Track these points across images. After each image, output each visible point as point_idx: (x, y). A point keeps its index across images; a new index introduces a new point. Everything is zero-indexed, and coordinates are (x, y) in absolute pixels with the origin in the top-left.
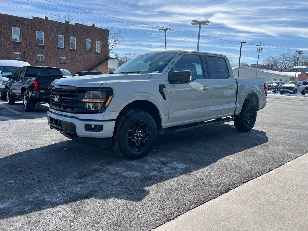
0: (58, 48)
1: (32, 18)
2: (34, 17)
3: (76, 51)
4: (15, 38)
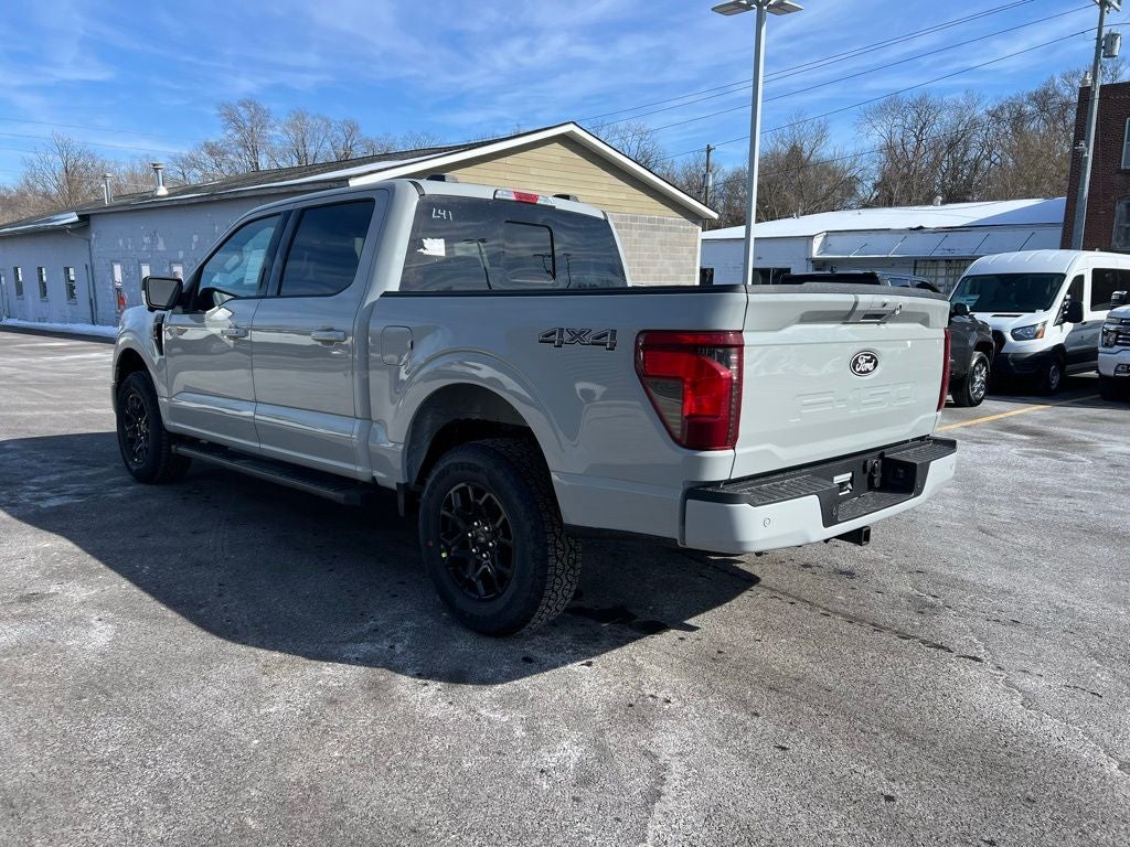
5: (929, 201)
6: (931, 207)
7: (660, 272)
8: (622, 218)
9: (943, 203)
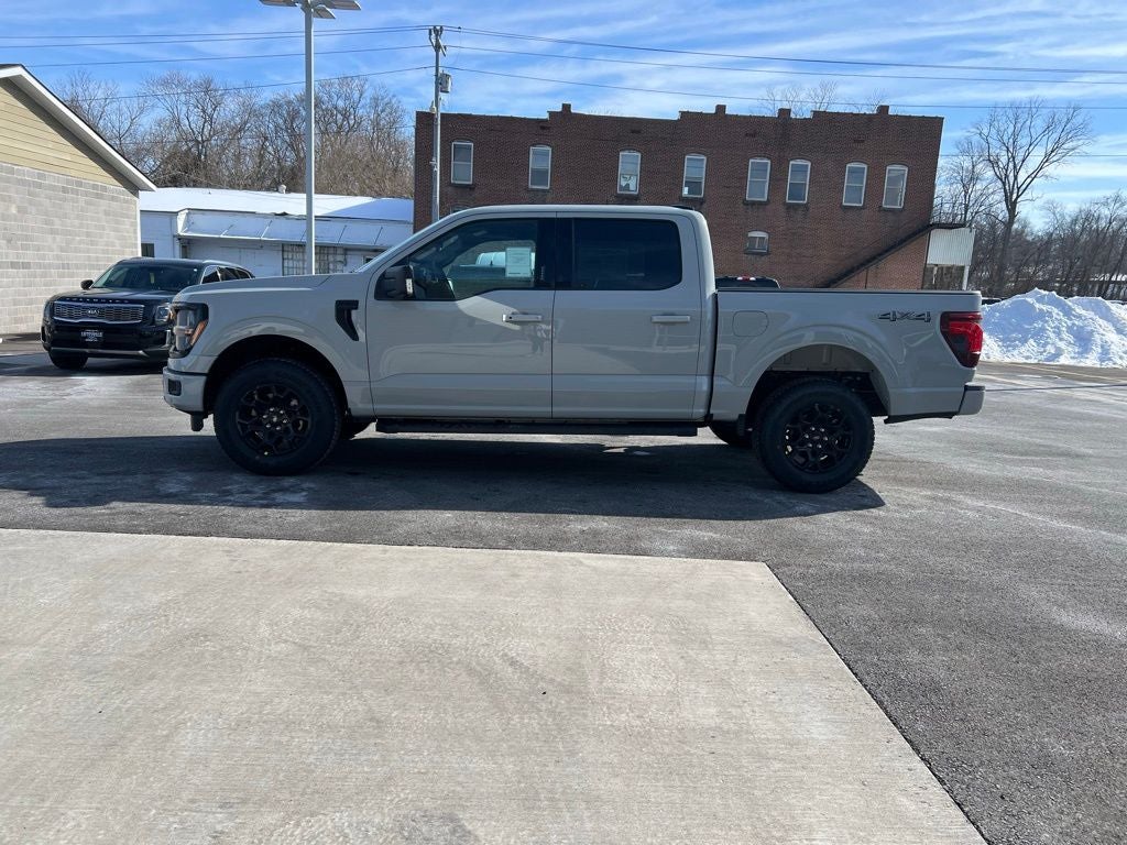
0: (746, 203)
1: (676, 117)
2: (683, 114)
3: (806, 207)
4: (623, 183)
5: (274, 187)
6: (277, 194)
7: (107, 245)
8: (68, 182)
9: (288, 191)
